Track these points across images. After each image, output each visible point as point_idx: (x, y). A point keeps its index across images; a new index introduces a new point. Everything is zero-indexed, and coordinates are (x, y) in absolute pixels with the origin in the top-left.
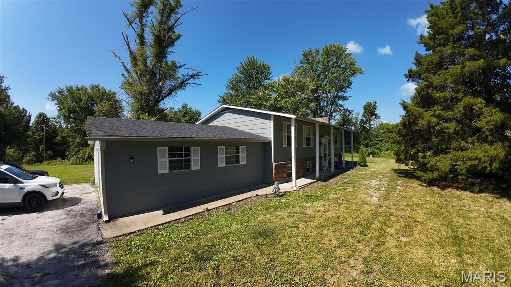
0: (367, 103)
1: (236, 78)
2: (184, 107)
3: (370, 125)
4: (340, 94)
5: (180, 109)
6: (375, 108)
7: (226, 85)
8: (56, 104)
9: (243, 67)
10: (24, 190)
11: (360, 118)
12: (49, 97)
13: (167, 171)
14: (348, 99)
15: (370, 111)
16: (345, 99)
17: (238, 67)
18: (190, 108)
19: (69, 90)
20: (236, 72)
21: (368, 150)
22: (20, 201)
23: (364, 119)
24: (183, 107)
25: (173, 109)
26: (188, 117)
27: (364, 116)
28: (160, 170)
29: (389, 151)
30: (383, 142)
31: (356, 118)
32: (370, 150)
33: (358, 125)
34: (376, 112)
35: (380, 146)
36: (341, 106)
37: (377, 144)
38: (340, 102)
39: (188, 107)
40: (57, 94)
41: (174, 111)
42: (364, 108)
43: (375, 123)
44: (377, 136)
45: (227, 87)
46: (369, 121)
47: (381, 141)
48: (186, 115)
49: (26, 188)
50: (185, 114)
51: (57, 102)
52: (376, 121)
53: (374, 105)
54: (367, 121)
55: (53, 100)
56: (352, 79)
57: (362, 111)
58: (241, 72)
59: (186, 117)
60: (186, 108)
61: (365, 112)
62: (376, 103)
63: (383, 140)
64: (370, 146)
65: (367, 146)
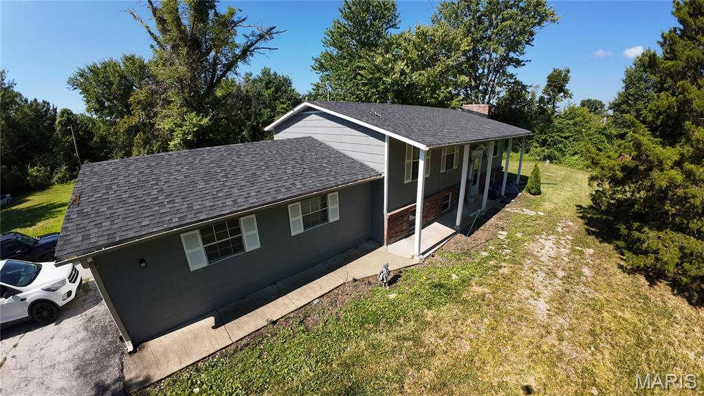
0: (555, 71)
1: (339, 28)
2: (266, 72)
3: (554, 106)
4: (512, 55)
5: (261, 76)
6: (566, 80)
7: (324, 40)
8: (81, 93)
9: (350, 8)
10: (27, 301)
11: (539, 94)
12: (69, 86)
13: (205, 263)
14: (524, 65)
15: (558, 83)
16: (518, 63)
17: (342, 8)
18: (275, 73)
19: (91, 71)
20: (339, 16)
21: (543, 151)
22: (26, 315)
23: (546, 97)
24: (264, 73)
25: (251, 75)
26: (273, 89)
27: (545, 91)
28: (193, 265)
29: (576, 157)
30: (571, 139)
31: (533, 95)
32: (547, 152)
33: (535, 107)
34: (567, 87)
35: (565, 147)
36: (512, 76)
37: (561, 142)
38: (510, 69)
39: (272, 72)
40: (79, 78)
41: (252, 78)
42: (548, 78)
43: (562, 105)
44: (561, 130)
45: (325, 43)
46: (552, 100)
47: (566, 138)
48: (270, 86)
49: (28, 299)
50: (267, 84)
51: (80, 91)
52: (566, 101)
53: (566, 75)
54: (550, 100)
55: (75, 89)
56: (536, 29)
57: (544, 83)
58: (346, 17)
59: (270, 88)
60: (269, 75)
61: (549, 86)
62: (568, 71)
63: (571, 136)
64: (549, 145)
65: (544, 143)
